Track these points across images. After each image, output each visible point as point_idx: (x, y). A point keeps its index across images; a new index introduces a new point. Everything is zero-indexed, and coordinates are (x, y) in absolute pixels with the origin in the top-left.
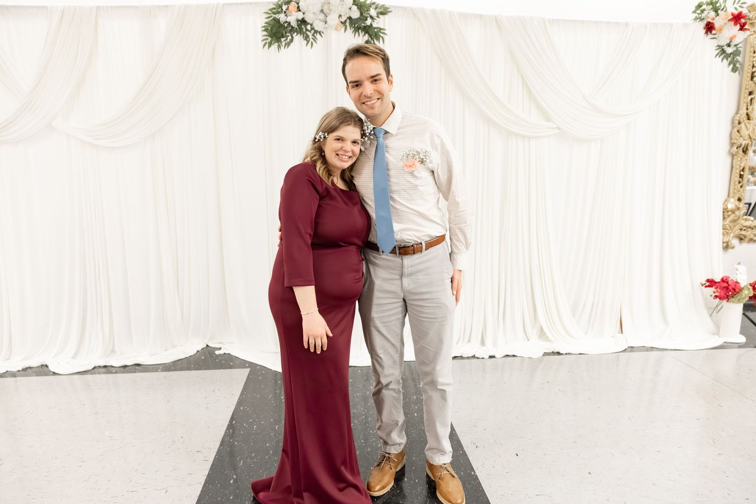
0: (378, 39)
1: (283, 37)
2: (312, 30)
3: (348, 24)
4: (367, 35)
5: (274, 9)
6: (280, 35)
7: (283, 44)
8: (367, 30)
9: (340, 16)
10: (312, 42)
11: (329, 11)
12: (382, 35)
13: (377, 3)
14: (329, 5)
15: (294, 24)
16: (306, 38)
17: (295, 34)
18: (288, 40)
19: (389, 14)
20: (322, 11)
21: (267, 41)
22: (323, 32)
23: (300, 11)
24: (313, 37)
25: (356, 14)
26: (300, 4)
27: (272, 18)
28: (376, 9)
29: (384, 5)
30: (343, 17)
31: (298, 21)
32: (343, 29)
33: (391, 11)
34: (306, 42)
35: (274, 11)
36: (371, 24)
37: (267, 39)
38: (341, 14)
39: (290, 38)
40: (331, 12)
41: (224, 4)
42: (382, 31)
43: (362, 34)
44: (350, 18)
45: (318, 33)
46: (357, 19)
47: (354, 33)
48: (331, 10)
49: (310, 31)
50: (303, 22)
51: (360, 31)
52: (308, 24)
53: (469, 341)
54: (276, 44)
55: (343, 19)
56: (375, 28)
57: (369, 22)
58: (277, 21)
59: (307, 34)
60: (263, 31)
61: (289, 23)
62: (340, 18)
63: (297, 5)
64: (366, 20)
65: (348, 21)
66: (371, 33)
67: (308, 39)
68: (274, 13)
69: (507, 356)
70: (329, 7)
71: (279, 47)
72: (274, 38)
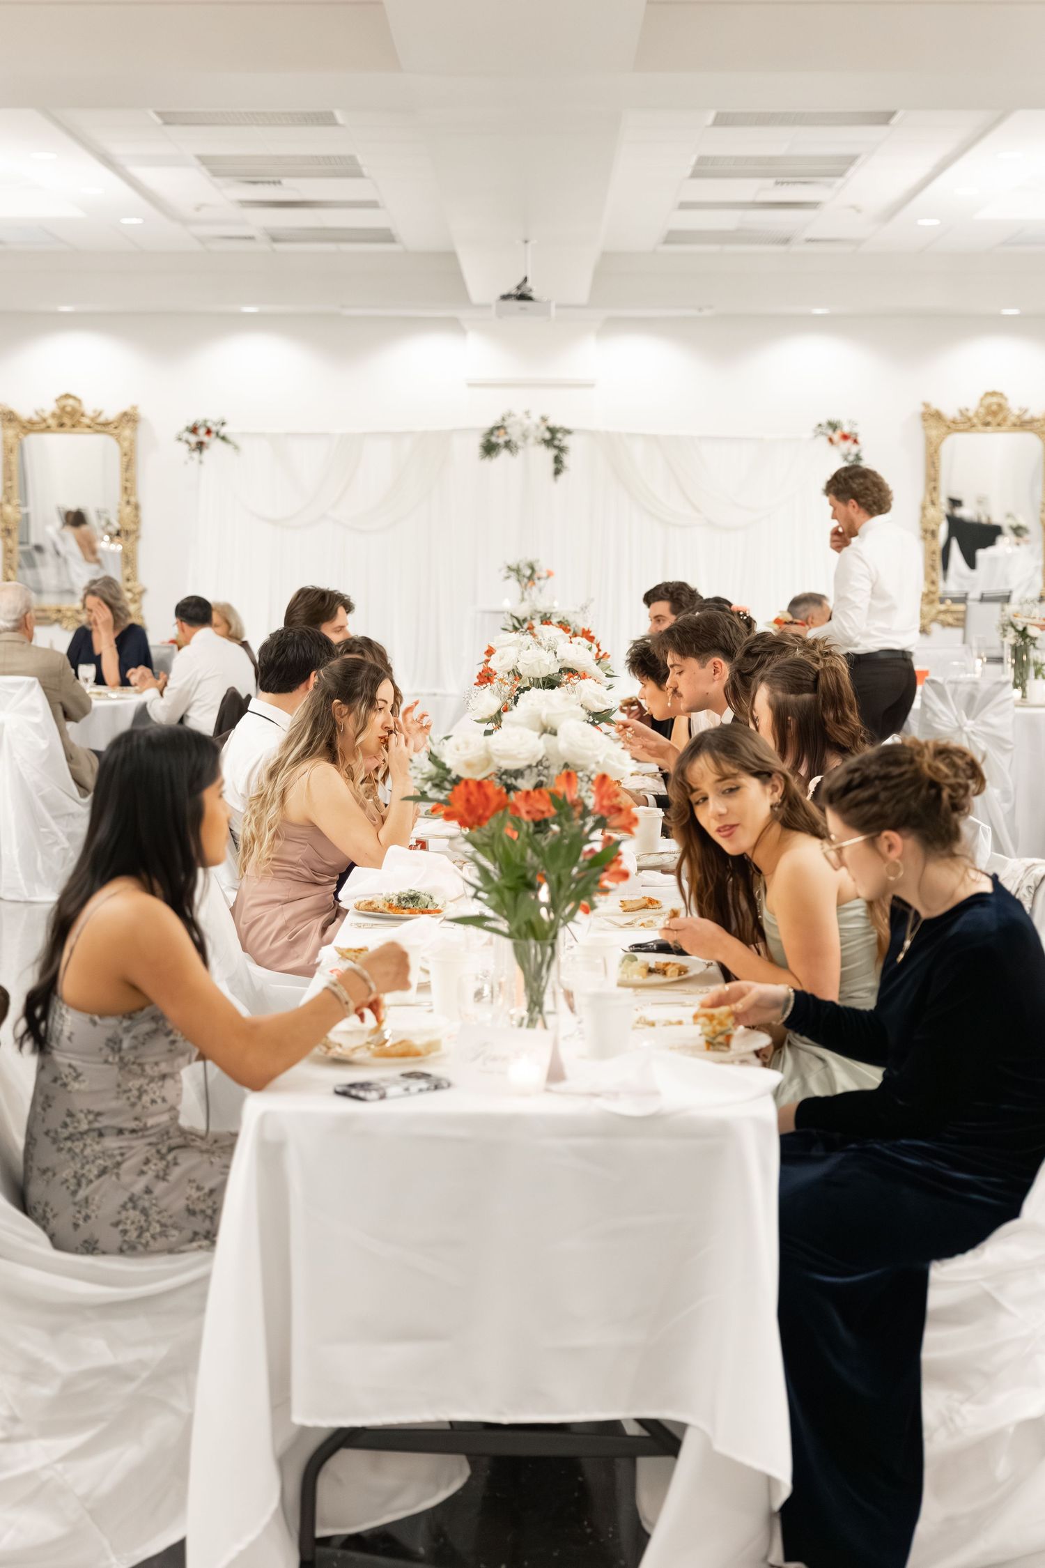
0: (564, 453)
1: (493, 451)
4: (556, 450)
7: (494, 458)
8: (556, 447)
10: (515, 455)
12: (567, 450)
13: (564, 428)
14: (528, 430)
15: (502, 443)
17: (502, 450)
19: (573, 435)
20: (524, 434)
21: (483, 455)
22: (524, 448)
23: (507, 434)
24: (515, 450)
26: (507, 429)
27: (488, 439)
28: (563, 432)
29: (569, 429)
31: (504, 440)
32: (538, 446)
33: (575, 433)
34: (509, 456)
35: (488, 434)
36: (560, 443)
38: (537, 436)
40: (530, 434)
41: (451, 430)
43: (553, 450)
44: (544, 439)
45: (520, 448)
46: (549, 439)
47: (546, 449)
49: (514, 446)
51: (551, 447)
52: (513, 443)
55: (539, 440)
56: (562, 446)
59: (512, 449)
60: (480, 450)
61: (499, 442)
62: (536, 439)
63: (505, 431)
64: (556, 440)
65: (542, 441)
66: (559, 449)
67: (512, 453)
71: (491, 459)
72: (487, 453)
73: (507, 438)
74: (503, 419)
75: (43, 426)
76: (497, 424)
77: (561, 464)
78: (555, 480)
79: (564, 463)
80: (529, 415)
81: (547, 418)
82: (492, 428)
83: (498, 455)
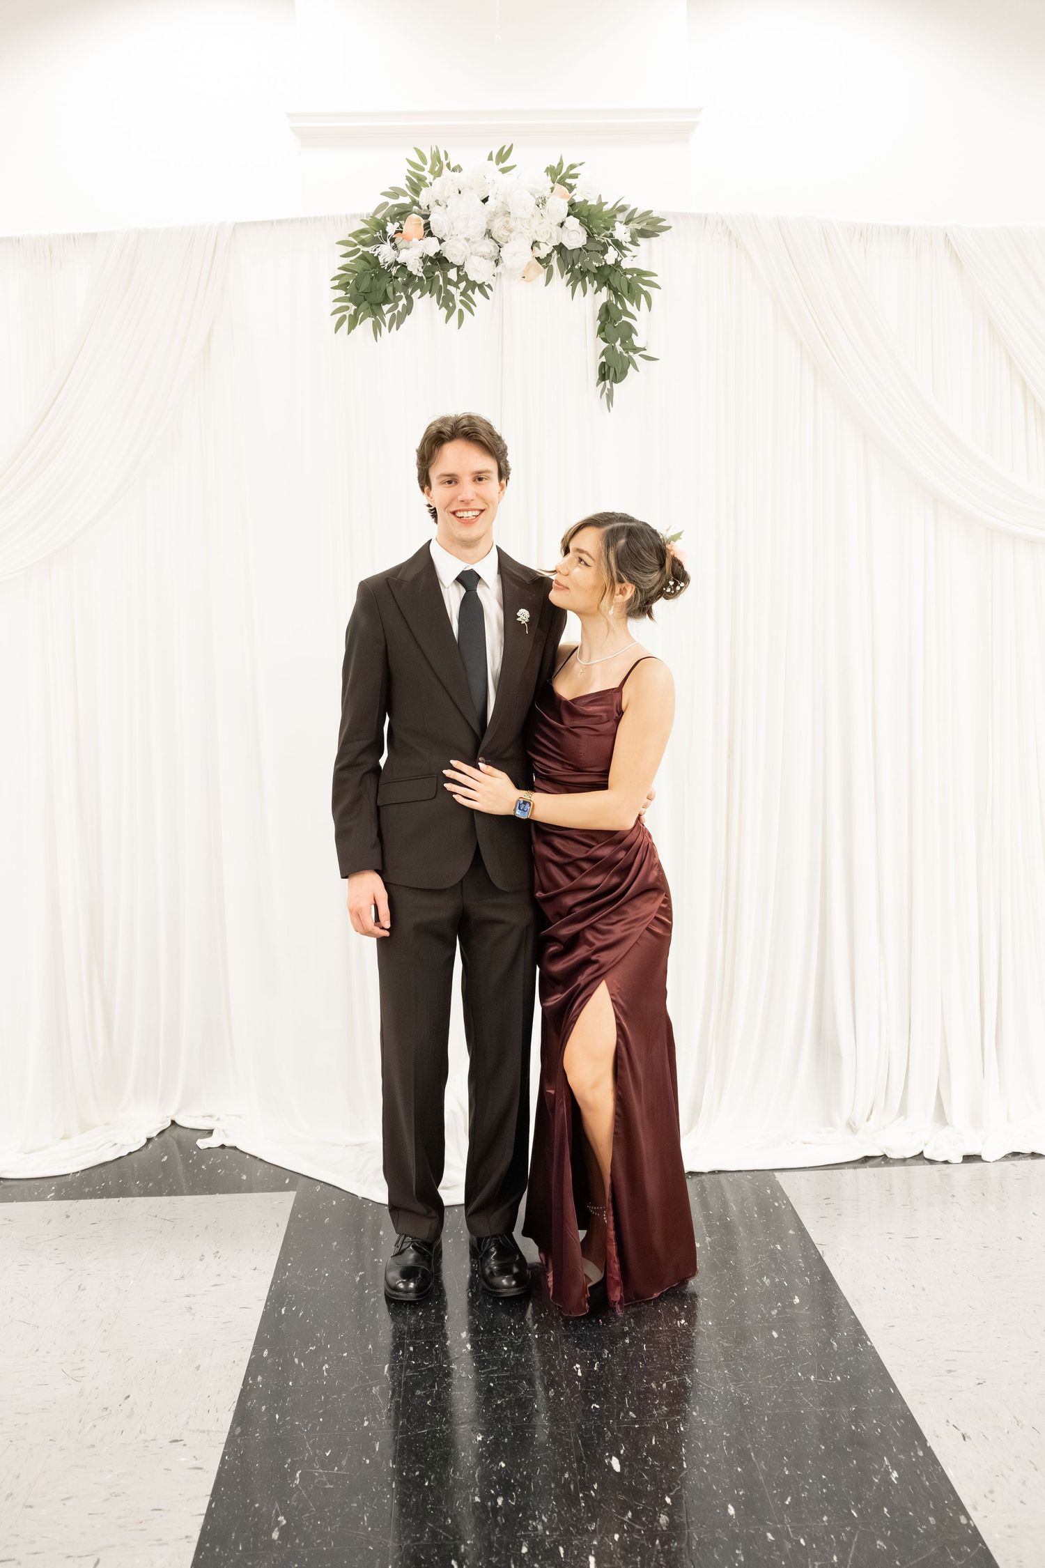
0: (635, 299)
1: (386, 300)
2: (459, 281)
3: (554, 262)
4: (605, 289)
5: (363, 231)
6: (380, 297)
7: (388, 318)
8: (606, 276)
9: (535, 243)
10: (461, 311)
11: (506, 233)
12: (645, 288)
13: (632, 208)
14: (507, 219)
15: (415, 268)
16: (446, 302)
17: (418, 292)
18: (400, 308)
19: (662, 234)
20: (489, 233)
21: (347, 313)
22: (489, 286)
23: (430, 234)
24: (462, 298)
25: (575, 237)
26: (430, 218)
27: (361, 253)
28: (627, 223)
29: (651, 211)
30: (541, 245)
31: (425, 259)
32: (543, 277)
33: (669, 228)
34: (444, 311)
35: (363, 237)
36: (617, 263)
37: (347, 308)
38: (538, 239)
39: (404, 301)
40: (512, 235)
41: (239, 225)
42: (646, 278)
43: (592, 287)
44: (560, 248)
45: (477, 289)
46: (580, 249)
47: (570, 287)
48: (511, 231)
49: (456, 285)
50: (439, 261)
51: (587, 279)
52: (453, 266)
53: (903, 1111)
54: (370, 321)
55: (543, 252)
56: (626, 272)
57: (611, 256)
58: (372, 262)
59: (448, 292)
60: (333, 288)
61: (404, 266)
62: (535, 248)
63: (423, 222)
64: (605, 252)
65: (555, 256)
66: (615, 284)
67: (451, 305)
68: (364, 243)
69: (1016, 1154)
70: (507, 222)
71: (377, 328)
72: (365, 305)
73: (431, 247)
74: (416, 185)
76: (392, 202)
77: (623, 343)
78: (604, 395)
79: (633, 336)
80: (507, 164)
81: (572, 172)
82: (379, 216)
83: (399, 311)
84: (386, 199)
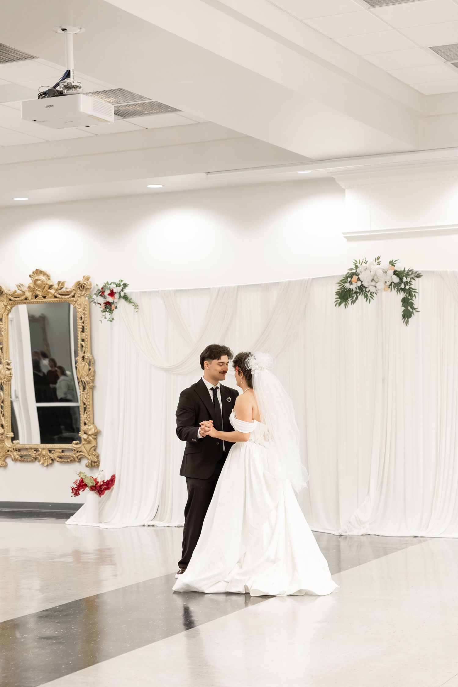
0: (412, 296)
1: (349, 298)
3: (392, 286)
4: (405, 293)
5: (343, 280)
7: (351, 301)
8: (404, 290)
9: (386, 282)
10: (370, 299)
11: (378, 280)
12: (414, 293)
13: (414, 270)
15: (356, 289)
16: (366, 296)
17: (358, 295)
18: (354, 298)
21: (338, 302)
22: (377, 293)
23: (360, 280)
24: (370, 296)
25: (396, 280)
26: (359, 276)
27: (342, 286)
30: (388, 282)
31: (359, 287)
32: (390, 290)
33: (422, 276)
34: (365, 299)
37: (338, 300)
38: (386, 281)
40: (380, 280)
41: (313, 279)
42: (413, 291)
43: (402, 293)
44: (393, 283)
45: (373, 293)
46: (398, 283)
47: (397, 292)
49: (368, 292)
50: (362, 287)
51: (401, 290)
52: (367, 288)
54: (344, 303)
55: (388, 284)
57: (403, 286)
58: (345, 288)
59: (367, 294)
60: (336, 295)
61: (352, 289)
63: (357, 277)
64: (401, 285)
67: (367, 297)
68: (343, 283)
70: (377, 277)
71: (347, 304)
72: (343, 299)
73: (360, 285)
74: (357, 267)
75: (23, 297)
76: (350, 272)
77: (411, 308)
78: (405, 322)
79: (414, 305)
80: (379, 261)
81: (394, 263)
82: (348, 275)
83: (354, 300)
84: (349, 271)
